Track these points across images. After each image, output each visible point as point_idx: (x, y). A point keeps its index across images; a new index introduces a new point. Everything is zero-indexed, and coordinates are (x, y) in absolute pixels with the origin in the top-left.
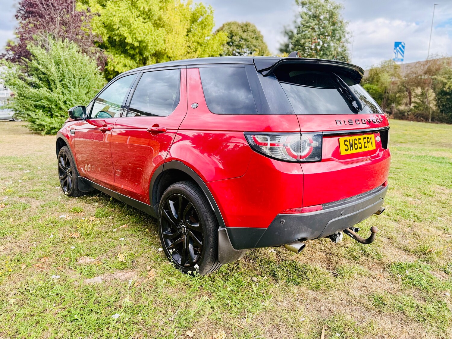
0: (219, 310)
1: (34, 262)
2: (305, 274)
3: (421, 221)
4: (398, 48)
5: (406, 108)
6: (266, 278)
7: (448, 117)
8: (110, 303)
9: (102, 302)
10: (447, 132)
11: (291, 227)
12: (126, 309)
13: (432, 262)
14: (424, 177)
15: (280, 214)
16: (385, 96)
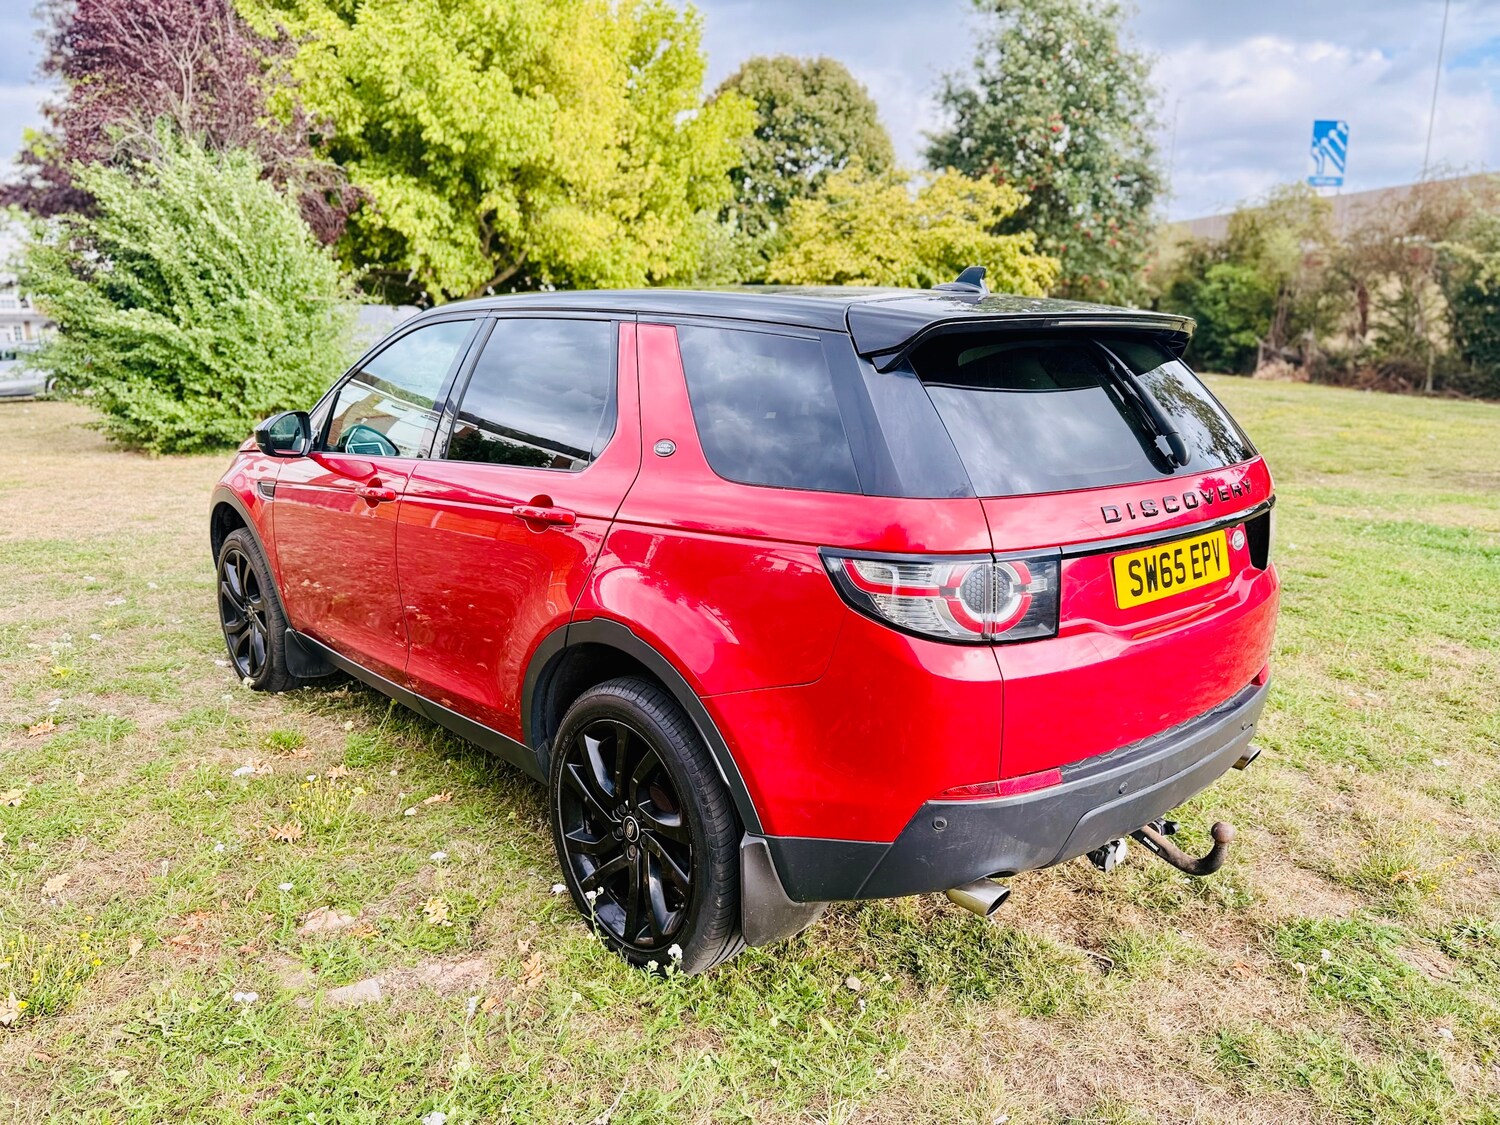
0: (744, 1089)
1: (166, 931)
2: (1009, 964)
3: (1379, 769)
4: (1325, 142)
5: (1351, 345)
6: (887, 977)
7: (1488, 377)
8: (411, 1070)
9: (386, 1066)
10: (1484, 431)
11: (966, 838)
12: (463, 1089)
13: (1407, 915)
14: (1399, 607)
15: (931, 802)
16: (1280, 305)
